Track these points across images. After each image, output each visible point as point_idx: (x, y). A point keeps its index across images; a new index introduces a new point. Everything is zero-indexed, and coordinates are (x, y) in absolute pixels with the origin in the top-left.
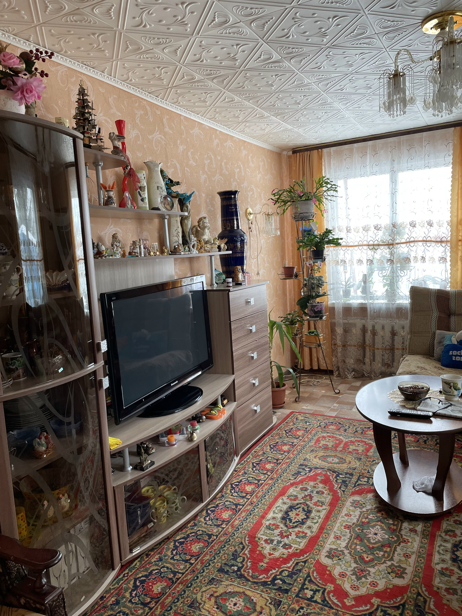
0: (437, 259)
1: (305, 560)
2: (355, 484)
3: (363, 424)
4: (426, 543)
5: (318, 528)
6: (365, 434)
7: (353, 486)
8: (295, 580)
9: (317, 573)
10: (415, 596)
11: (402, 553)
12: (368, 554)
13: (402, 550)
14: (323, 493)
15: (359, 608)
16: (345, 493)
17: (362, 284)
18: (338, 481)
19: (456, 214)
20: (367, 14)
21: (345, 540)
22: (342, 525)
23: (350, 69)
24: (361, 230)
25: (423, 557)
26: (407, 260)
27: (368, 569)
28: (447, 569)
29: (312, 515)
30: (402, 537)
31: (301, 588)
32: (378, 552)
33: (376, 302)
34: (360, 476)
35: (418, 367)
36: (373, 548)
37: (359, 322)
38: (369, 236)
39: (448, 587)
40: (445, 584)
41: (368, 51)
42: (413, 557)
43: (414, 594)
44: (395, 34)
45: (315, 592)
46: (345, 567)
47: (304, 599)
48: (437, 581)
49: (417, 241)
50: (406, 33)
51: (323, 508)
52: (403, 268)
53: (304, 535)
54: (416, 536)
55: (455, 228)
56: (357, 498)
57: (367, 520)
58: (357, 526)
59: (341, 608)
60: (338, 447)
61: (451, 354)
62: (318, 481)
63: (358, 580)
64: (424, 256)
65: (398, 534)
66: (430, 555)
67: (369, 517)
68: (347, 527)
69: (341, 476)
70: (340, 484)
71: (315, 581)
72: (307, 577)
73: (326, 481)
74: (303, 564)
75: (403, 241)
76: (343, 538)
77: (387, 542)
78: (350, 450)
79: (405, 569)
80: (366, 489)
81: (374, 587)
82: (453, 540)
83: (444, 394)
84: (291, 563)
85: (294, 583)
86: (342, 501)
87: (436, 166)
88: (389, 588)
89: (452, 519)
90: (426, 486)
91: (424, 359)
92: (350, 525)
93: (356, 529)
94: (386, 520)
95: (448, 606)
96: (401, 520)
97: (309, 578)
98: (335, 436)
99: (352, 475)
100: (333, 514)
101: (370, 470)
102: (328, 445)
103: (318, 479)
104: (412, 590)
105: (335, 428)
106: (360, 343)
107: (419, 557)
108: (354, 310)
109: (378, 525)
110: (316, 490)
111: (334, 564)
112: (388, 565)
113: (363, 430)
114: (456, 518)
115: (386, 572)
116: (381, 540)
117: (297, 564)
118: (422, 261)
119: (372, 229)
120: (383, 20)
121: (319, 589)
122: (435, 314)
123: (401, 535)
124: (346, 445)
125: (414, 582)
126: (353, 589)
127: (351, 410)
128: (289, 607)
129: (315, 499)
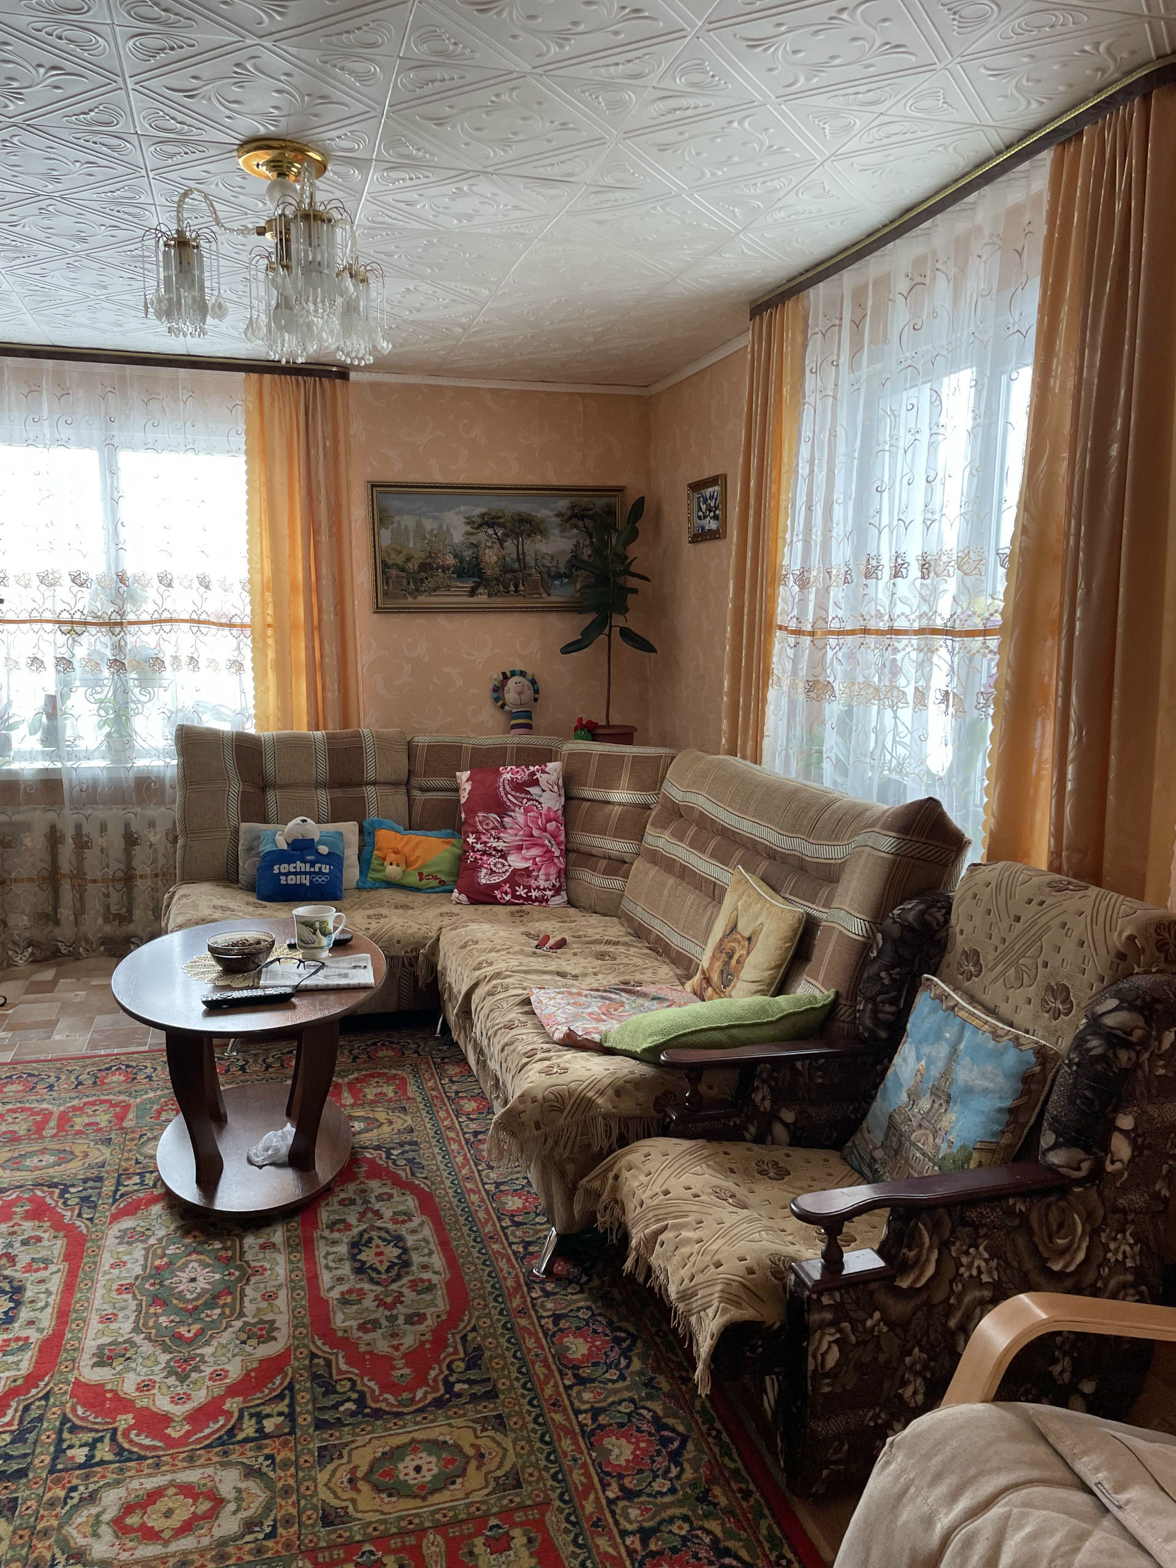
0: (223, 664)
1: (44, 1392)
2: (114, 1196)
3: (93, 1064)
4: (299, 1261)
5: (55, 1315)
6: (103, 1084)
7: (111, 1201)
8: (35, 1443)
9: (83, 1406)
10: (307, 1362)
11: (258, 1295)
12: (190, 1325)
13: (256, 1290)
14: (39, 1239)
15: (202, 1431)
16: (97, 1221)
17: (44, 719)
18: (69, 1202)
19: (258, 566)
20: (130, 87)
21: (127, 1317)
22: (110, 1290)
23: (50, 187)
24: (36, 581)
25: (302, 1288)
26: (157, 663)
27: (198, 1351)
28: (350, 1291)
29: (29, 1294)
30: (249, 1266)
31: (55, 1451)
32: (209, 1312)
33: (84, 764)
34: (120, 1175)
35: (215, 907)
36: (196, 1308)
37: (39, 819)
38: (57, 599)
39: (361, 1321)
40: (355, 1318)
41: (106, 163)
42: (283, 1294)
43: (304, 1359)
44: (178, 150)
45: (92, 1446)
46: (145, 1370)
47: (72, 1469)
48: (340, 1320)
49: (176, 621)
50: (202, 155)
51: (50, 1271)
52: (145, 683)
53: (21, 1343)
54: (276, 1255)
55: (258, 598)
56: (127, 1223)
57: (165, 1260)
58: (145, 1279)
59: (163, 1449)
60: (43, 1129)
61: (276, 871)
62: (17, 1219)
63: (182, 1382)
64: (195, 656)
65: (239, 1263)
66: (313, 1279)
67: (168, 1252)
68: (127, 1288)
69: (72, 1190)
70: (77, 1207)
71: (85, 1424)
72: (62, 1424)
73: (38, 1212)
74: (43, 1402)
75: (145, 617)
76: (121, 1314)
77: (222, 1286)
78: (77, 1128)
79: (274, 1321)
80: (142, 1199)
81: (221, 1380)
82: (346, 1237)
83: (301, 947)
84: (10, 1412)
85: (34, 1450)
86: (92, 1240)
87: (210, 450)
88: (253, 1370)
89: (336, 1200)
90: (277, 1150)
91: (220, 890)
92: (130, 1284)
93: (147, 1286)
94: (206, 1246)
95: (371, 1353)
96: (236, 1236)
97: (68, 1425)
98: (27, 1105)
99: (99, 1179)
100: (81, 1274)
101: (140, 1157)
102: (15, 1132)
103: (15, 1213)
104: (298, 1353)
105: (20, 1088)
106: (46, 874)
107: (293, 1289)
108: (25, 789)
109: (191, 1261)
110: (20, 1239)
111: (119, 1373)
112: (236, 1329)
113: (97, 1077)
114: (342, 1196)
115: (238, 1342)
116: (207, 1286)
117: (27, 1408)
118: (191, 667)
119: (67, 581)
120: (161, 114)
121: (101, 1434)
122: (235, 788)
123: (247, 1262)
124: (64, 1120)
125: (297, 1339)
126: (177, 1404)
127: (50, 1037)
128: (39, 1502)
129: (23, 1259)
